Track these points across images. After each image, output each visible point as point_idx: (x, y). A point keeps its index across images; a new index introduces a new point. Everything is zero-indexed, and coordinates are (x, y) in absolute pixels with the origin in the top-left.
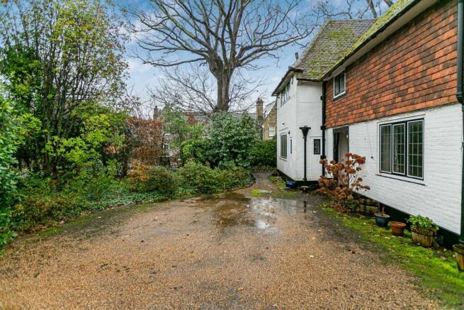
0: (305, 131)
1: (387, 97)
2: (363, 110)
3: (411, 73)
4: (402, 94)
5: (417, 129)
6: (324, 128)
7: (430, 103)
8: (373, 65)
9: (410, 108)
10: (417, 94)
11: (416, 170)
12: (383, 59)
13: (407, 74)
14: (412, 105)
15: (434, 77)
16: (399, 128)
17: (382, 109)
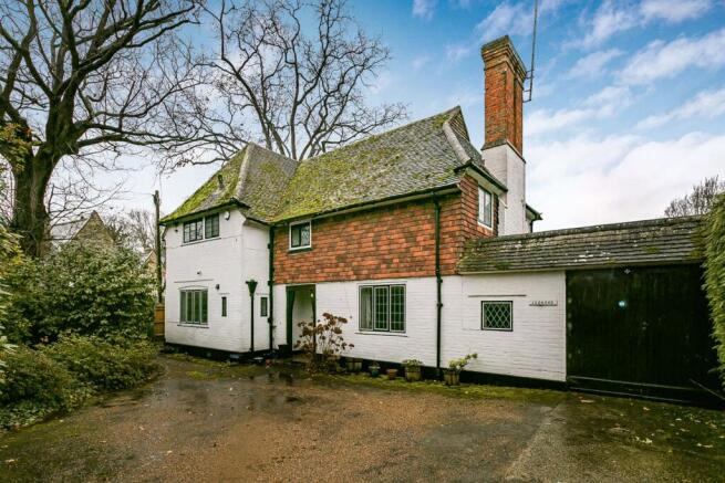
0: (252, 285)
1: (370, 262)
2: (338, 269)
3: (395, 246)
4: (388, 262)
5: (399, 293)
6: (271, 284)
7: (413, 273)
8: (352, 228)
9: (396, 274)
10: (402, 265)
11: (399, 325)
12: (367, 226)
13: (392, 247)
14: (397, 273)
15: (415, 254)
16: (382, 291)
17: (365, 272)
